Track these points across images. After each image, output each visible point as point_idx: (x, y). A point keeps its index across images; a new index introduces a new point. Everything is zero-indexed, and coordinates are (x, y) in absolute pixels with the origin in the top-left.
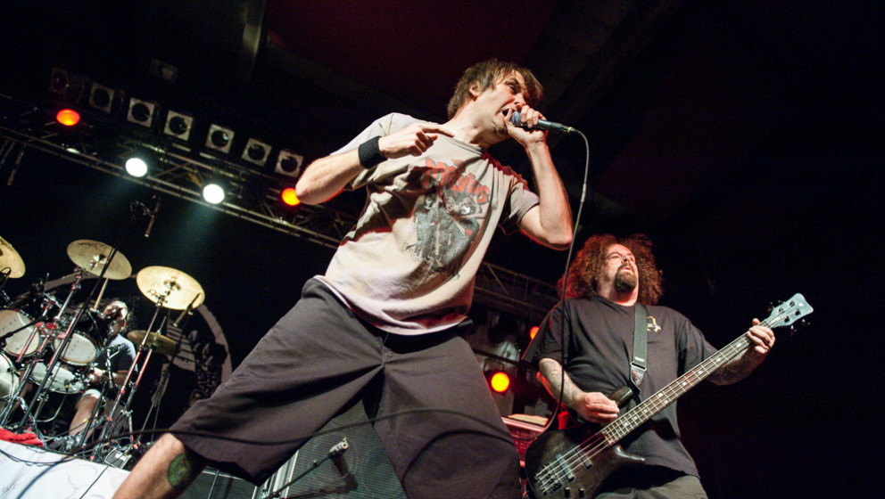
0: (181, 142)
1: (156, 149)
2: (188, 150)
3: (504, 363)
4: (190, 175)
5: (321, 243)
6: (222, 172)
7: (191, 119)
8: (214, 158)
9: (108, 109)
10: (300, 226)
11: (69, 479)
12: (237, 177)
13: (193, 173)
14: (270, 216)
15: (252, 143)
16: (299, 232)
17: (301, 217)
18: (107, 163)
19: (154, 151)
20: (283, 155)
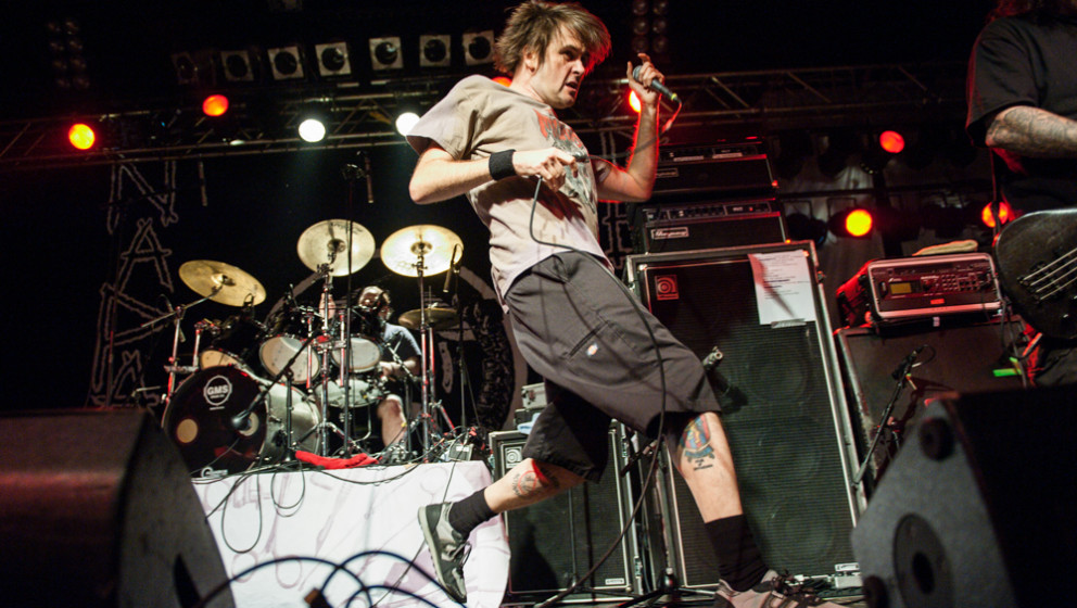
0: (345, 78)
1: (322, 100)
2: (356, 85)
3: (853, 196)
4: (371, 114)
6: (405, 94)
7: (343, 45)
8: (389, 81)
9: (250, 76)
11: (422, 486)
12: (426, 93)
13: (373, 111)
15: (424, 41)
18: (278, 141)
19: (320, 103)
20: (468, 40)
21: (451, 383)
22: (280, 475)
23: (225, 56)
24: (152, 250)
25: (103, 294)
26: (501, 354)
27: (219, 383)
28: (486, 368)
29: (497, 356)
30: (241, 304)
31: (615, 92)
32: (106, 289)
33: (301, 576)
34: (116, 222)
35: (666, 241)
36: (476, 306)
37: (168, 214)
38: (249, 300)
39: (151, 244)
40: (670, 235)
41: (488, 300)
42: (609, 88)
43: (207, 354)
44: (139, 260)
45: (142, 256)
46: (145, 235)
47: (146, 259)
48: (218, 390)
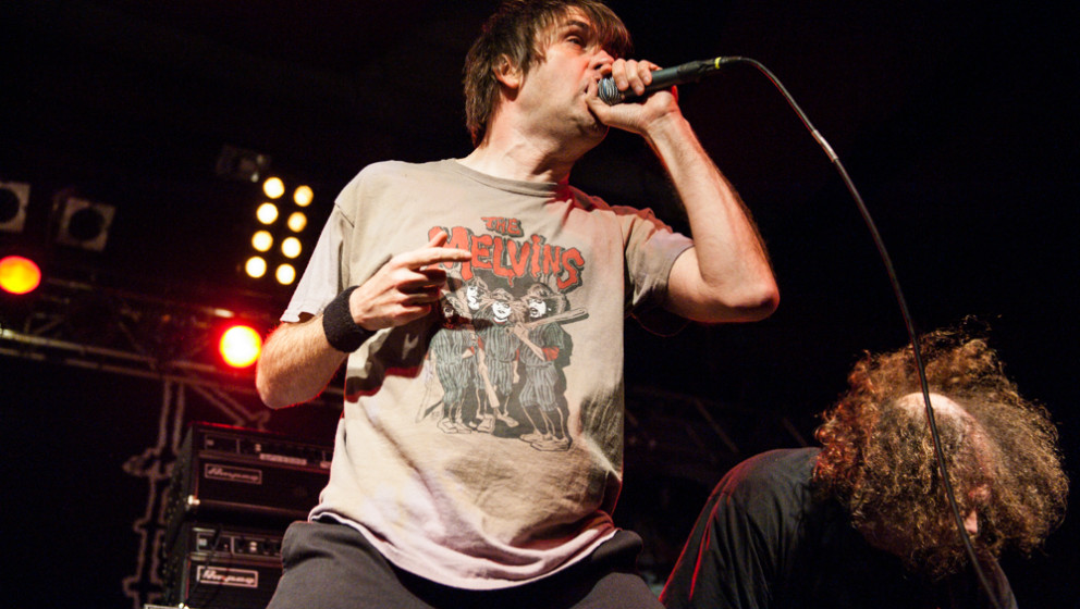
5: (94, 366)
10: (43, 335)
16: (40, 349)
17: (41, 316)
31: (203, 325)
35: (220, 589)
40: (228, 580)
42: (193, 319)
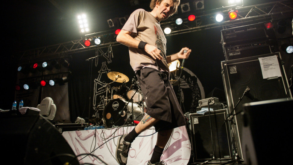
6: (166, 23)
12: (172, 22)
14: (188, 28)
21: (184, 100)
22: (129, 127)
23: (120, 19)
24: (106, 70)
25: (95, 82)
26: (197, 91)
27: (116, 103)
28: (193, 95)
29: (196, 92)
30: (122, 82)
32: (96, 81)
33: (135, 154)
34: (97, 64)
35: (234, 56)
36: (190, 78)
37: (109, 60)
38: (124, 81)
39: (105, 68)
40: (235, 54)
41: (193, 77)
43: (115, 96)
44: (103, 73)
45: (104, 71)
46: (104, 66)
47: (105, 72)
48: (116, 105)
